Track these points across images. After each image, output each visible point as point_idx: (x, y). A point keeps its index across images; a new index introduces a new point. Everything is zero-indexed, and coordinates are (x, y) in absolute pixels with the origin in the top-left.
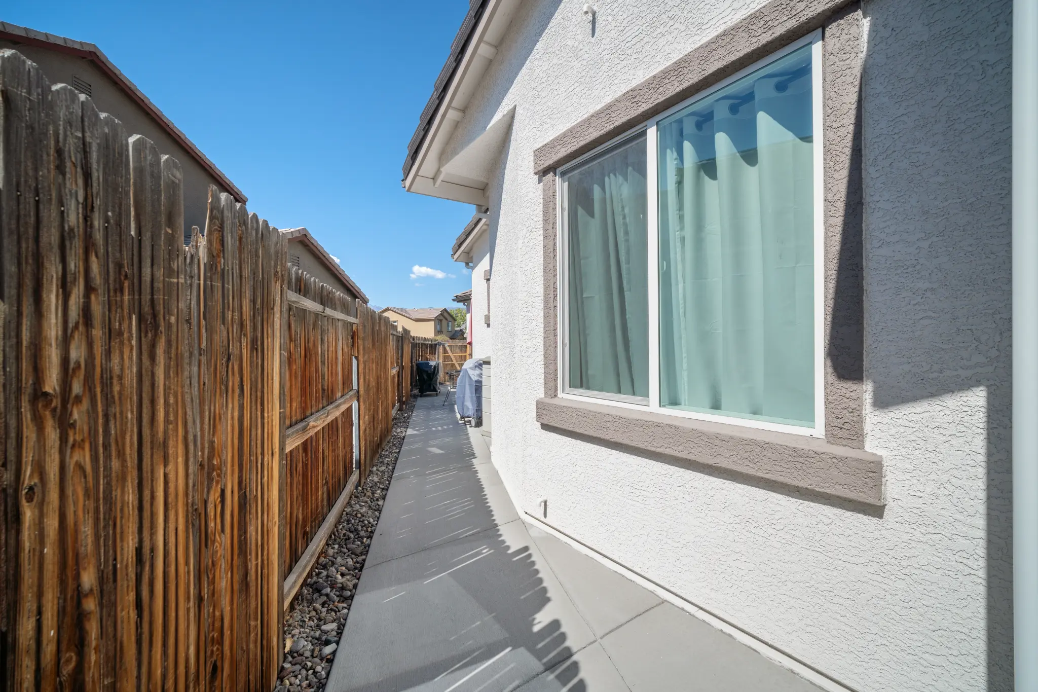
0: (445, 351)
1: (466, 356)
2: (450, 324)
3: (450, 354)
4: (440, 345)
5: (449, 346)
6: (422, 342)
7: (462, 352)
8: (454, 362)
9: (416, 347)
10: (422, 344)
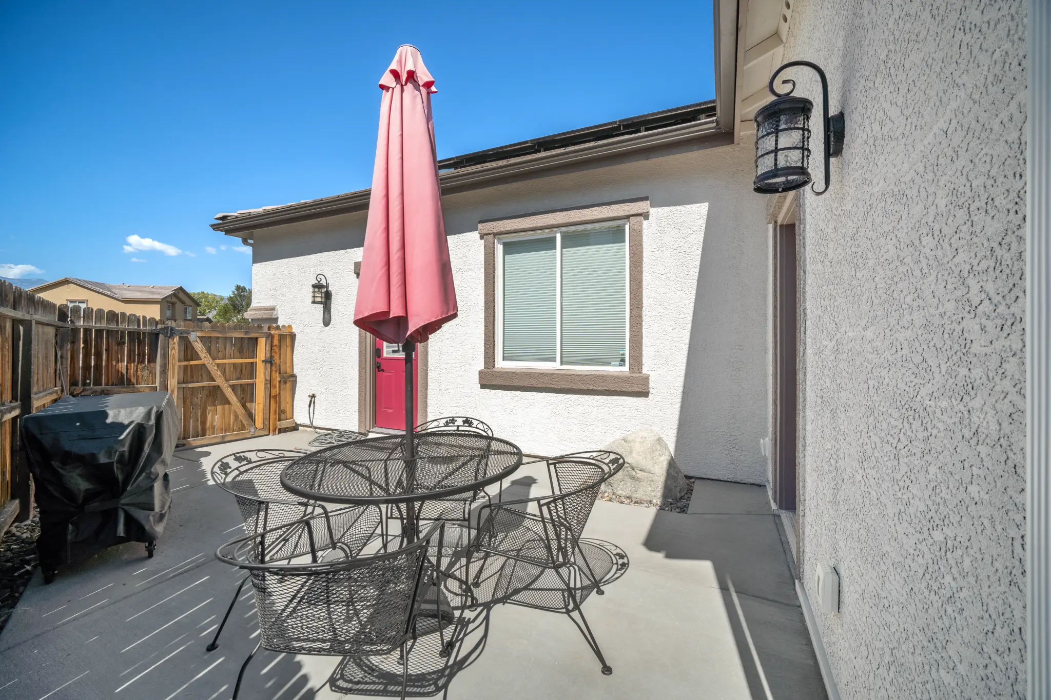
0: (188, 352)
1: (252, 365)
2: (190, 309)
3: (205, 359)
4: (172, 336)
5: (201, 338)
6: (104, 325)
7: (241, 353)
8: (220, 381)
9: (74, 342)
10: (99, 332)
